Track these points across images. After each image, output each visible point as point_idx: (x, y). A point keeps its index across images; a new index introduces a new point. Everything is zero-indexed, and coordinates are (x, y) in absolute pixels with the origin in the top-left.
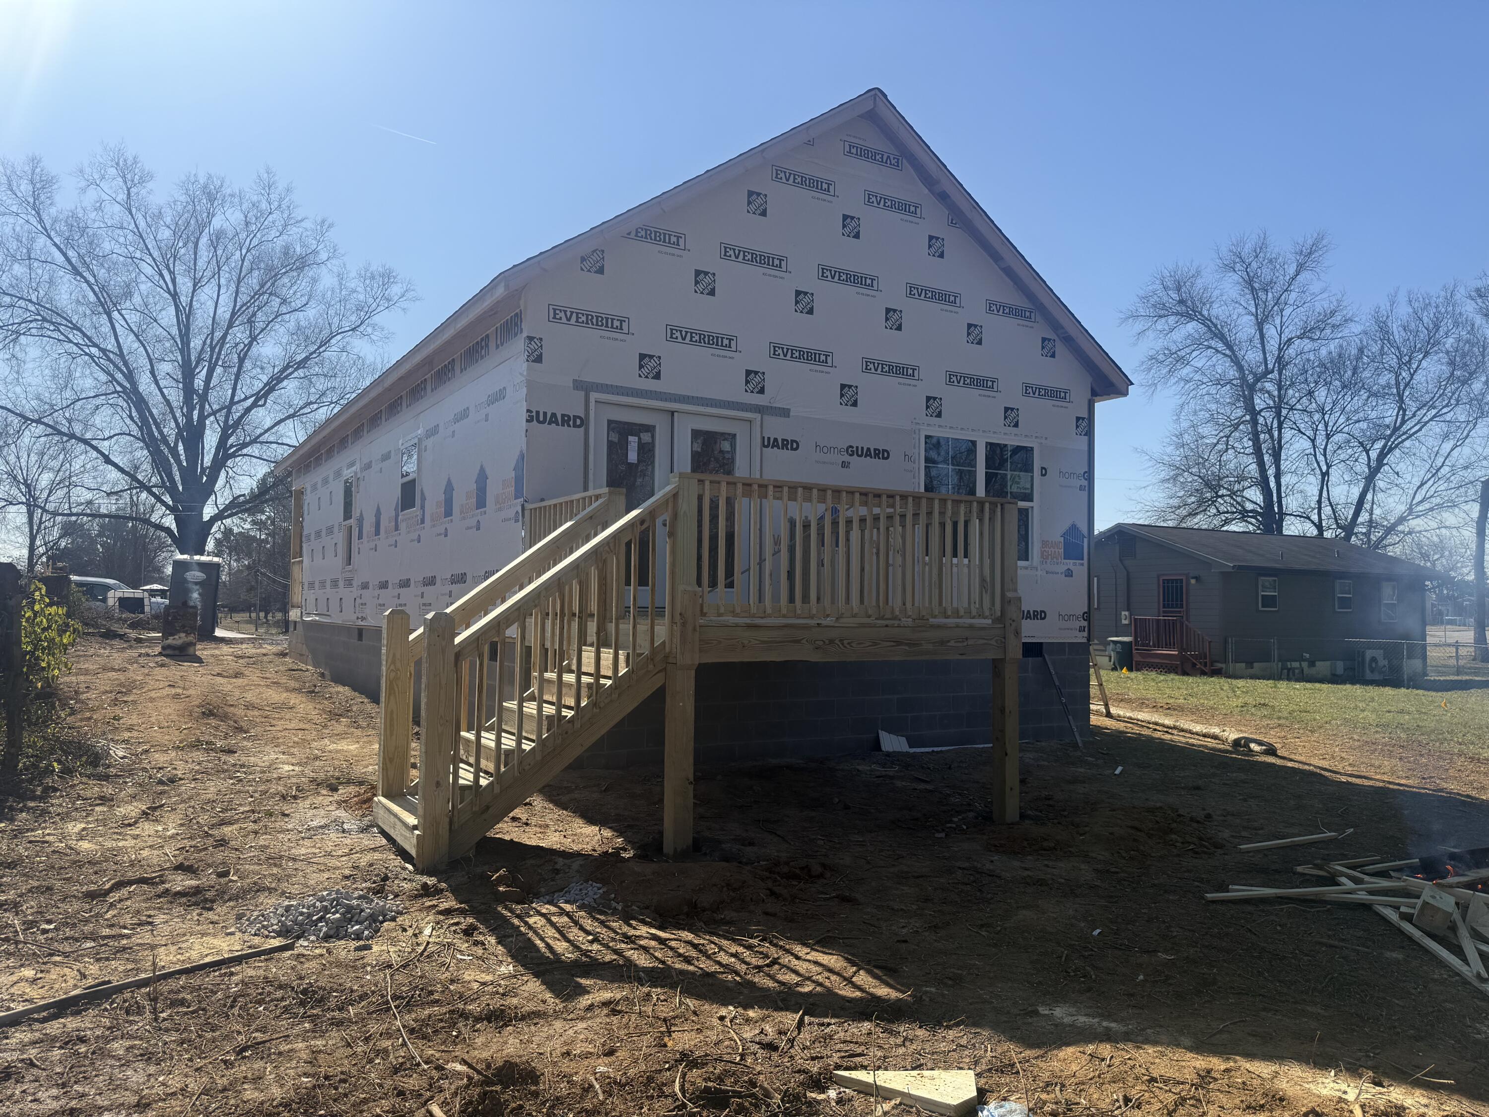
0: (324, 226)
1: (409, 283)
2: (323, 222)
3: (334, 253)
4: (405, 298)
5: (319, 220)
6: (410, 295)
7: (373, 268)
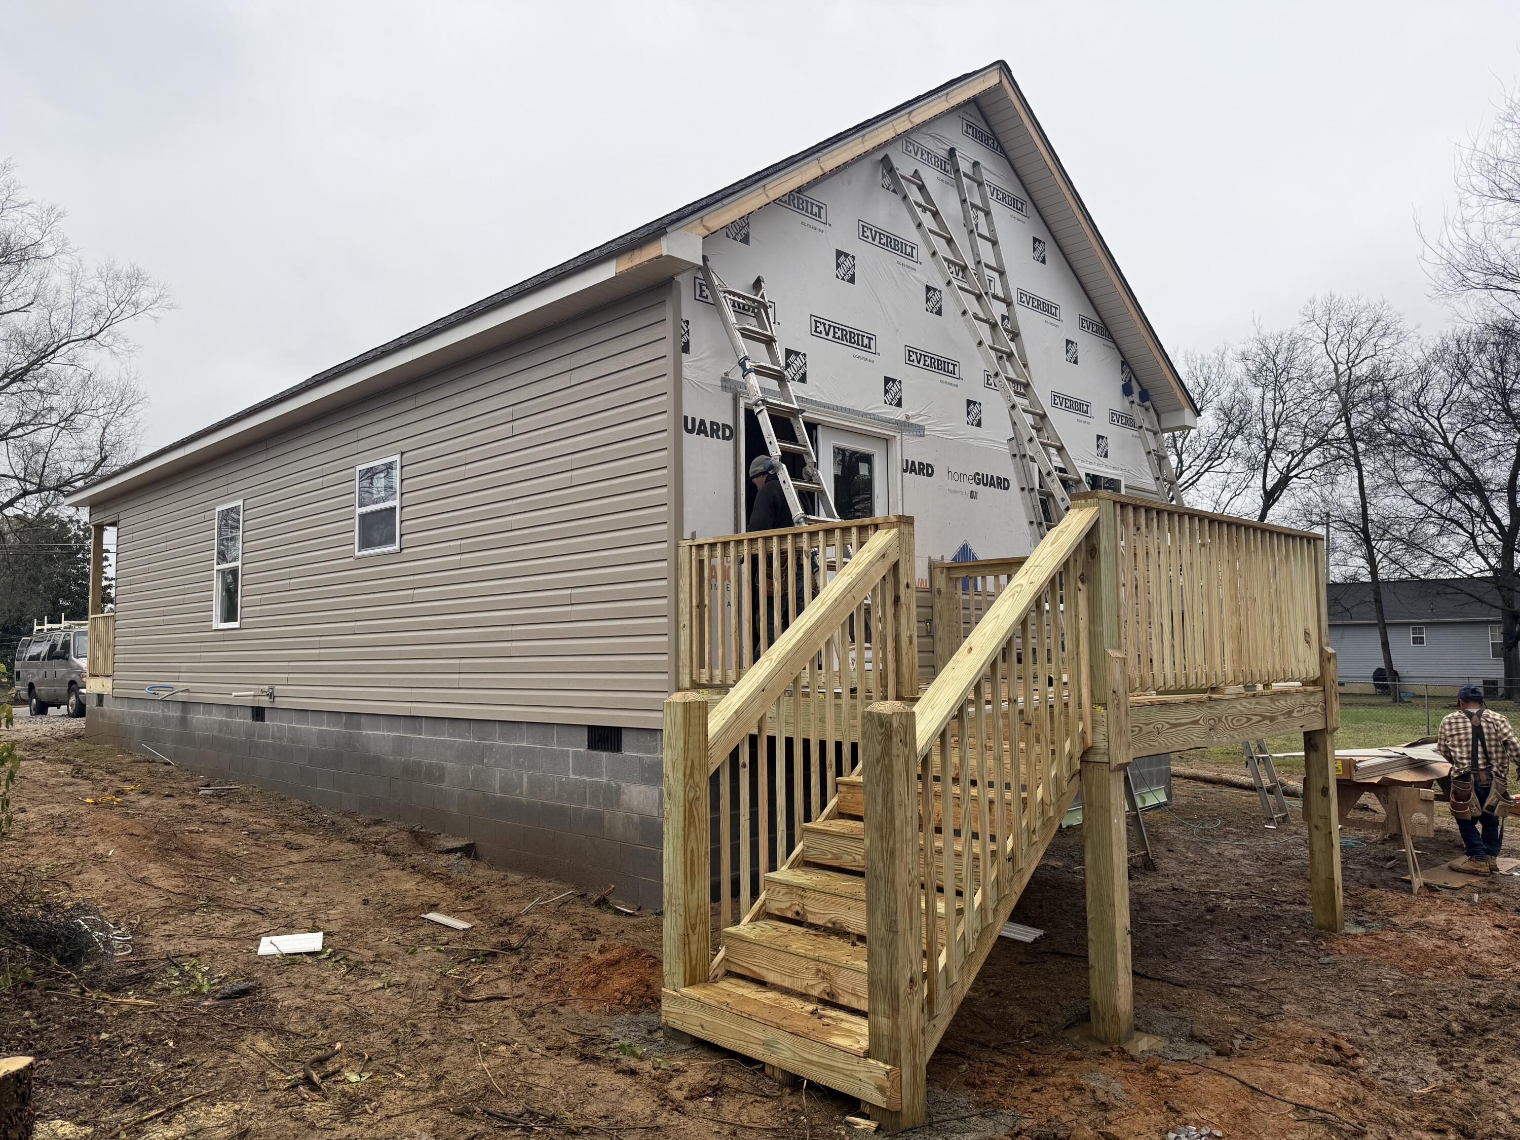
0: (52, 214)
1: (163, 288)
2: (52, 209)
3: (63, 246)
4: (157, 305)
5: (46, 206)
6: (164, 302)
7: (117, 268)
